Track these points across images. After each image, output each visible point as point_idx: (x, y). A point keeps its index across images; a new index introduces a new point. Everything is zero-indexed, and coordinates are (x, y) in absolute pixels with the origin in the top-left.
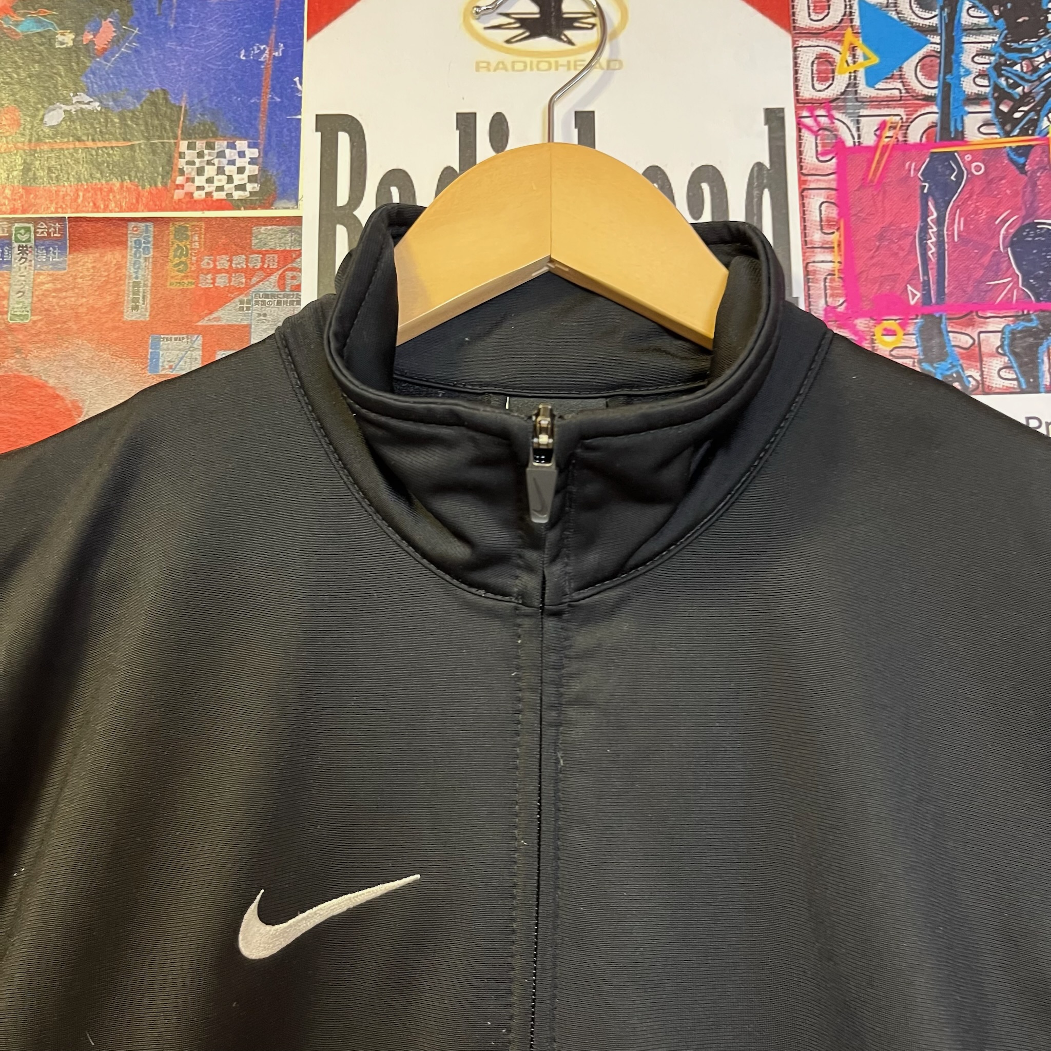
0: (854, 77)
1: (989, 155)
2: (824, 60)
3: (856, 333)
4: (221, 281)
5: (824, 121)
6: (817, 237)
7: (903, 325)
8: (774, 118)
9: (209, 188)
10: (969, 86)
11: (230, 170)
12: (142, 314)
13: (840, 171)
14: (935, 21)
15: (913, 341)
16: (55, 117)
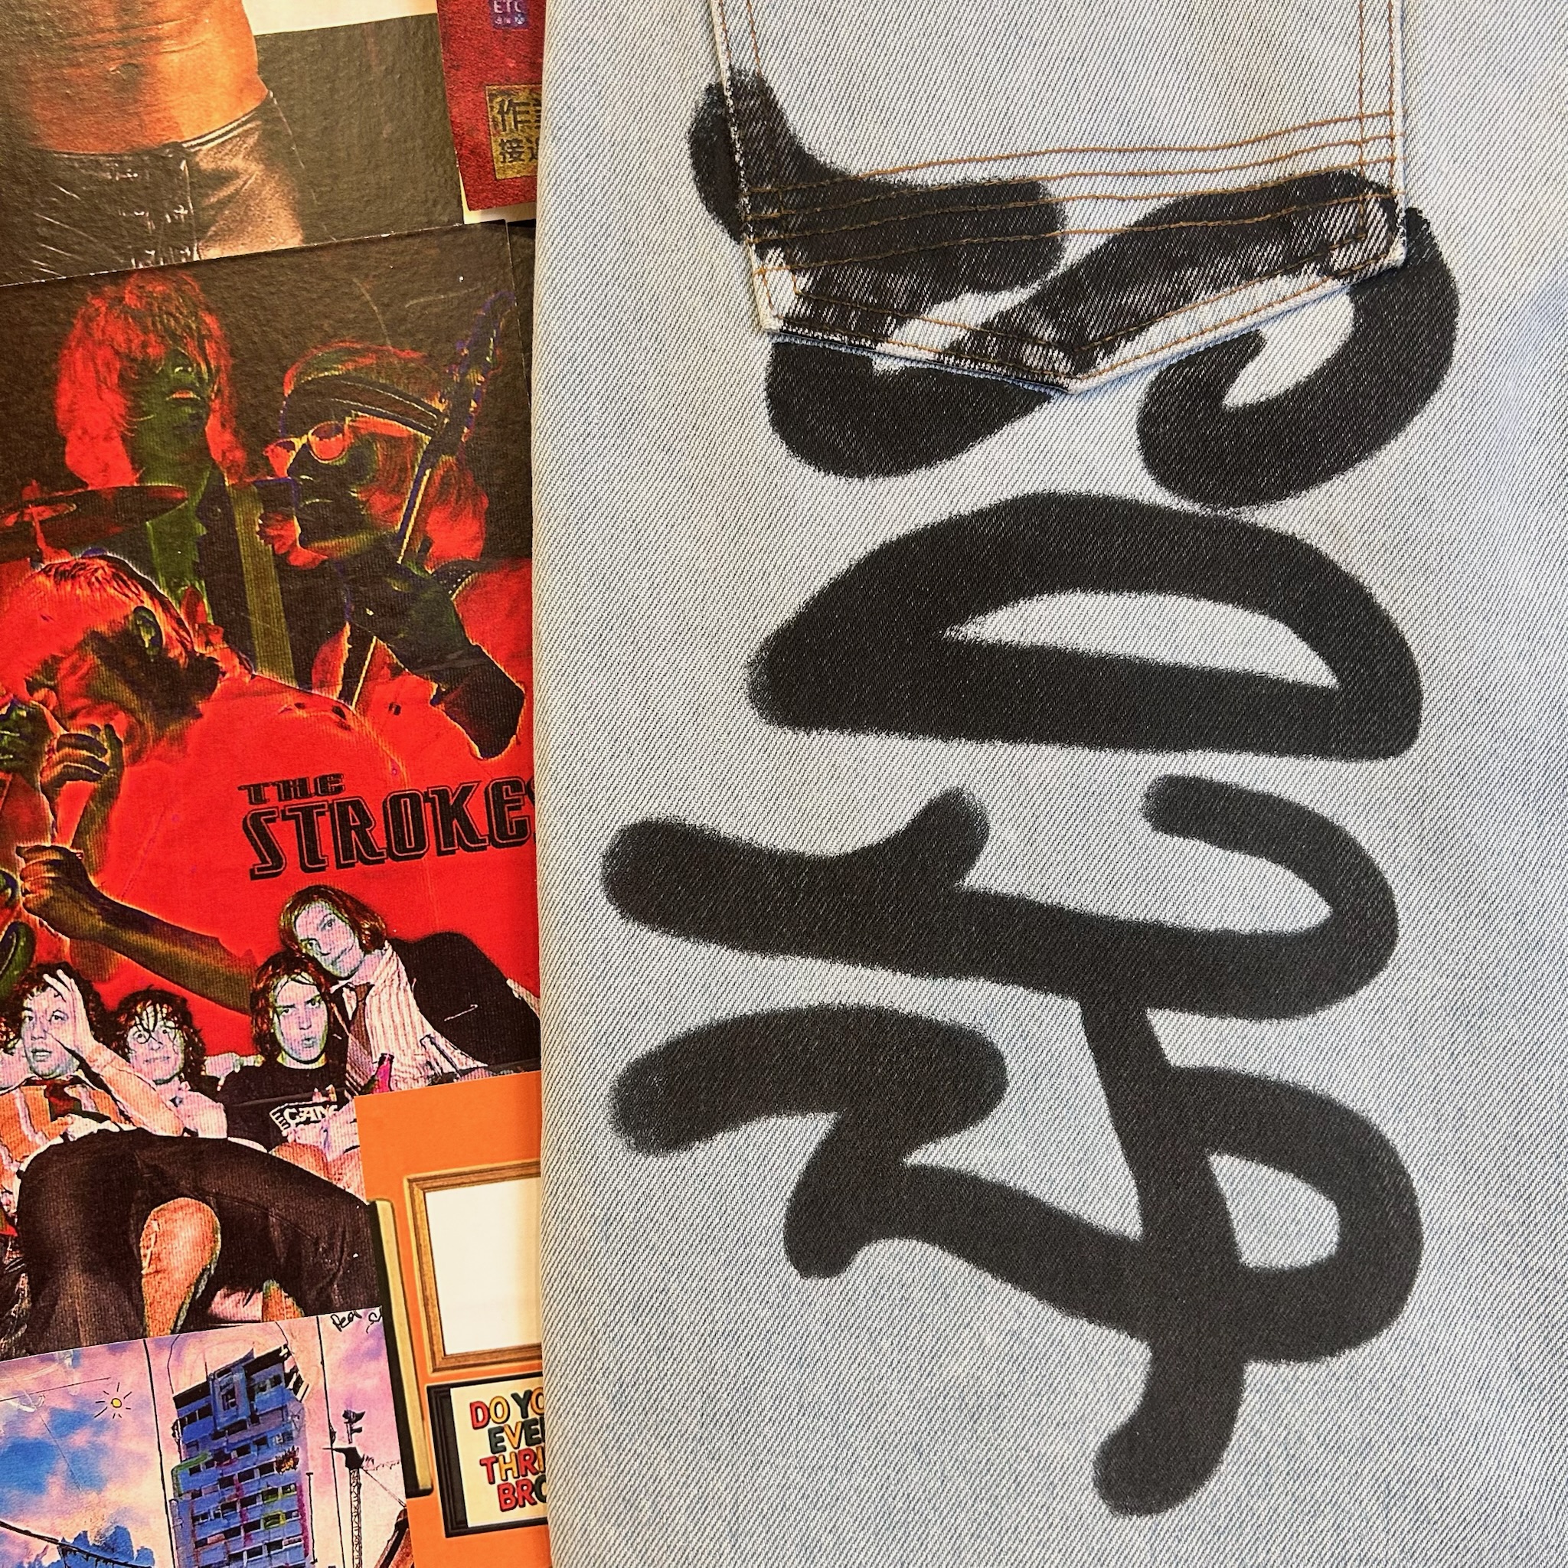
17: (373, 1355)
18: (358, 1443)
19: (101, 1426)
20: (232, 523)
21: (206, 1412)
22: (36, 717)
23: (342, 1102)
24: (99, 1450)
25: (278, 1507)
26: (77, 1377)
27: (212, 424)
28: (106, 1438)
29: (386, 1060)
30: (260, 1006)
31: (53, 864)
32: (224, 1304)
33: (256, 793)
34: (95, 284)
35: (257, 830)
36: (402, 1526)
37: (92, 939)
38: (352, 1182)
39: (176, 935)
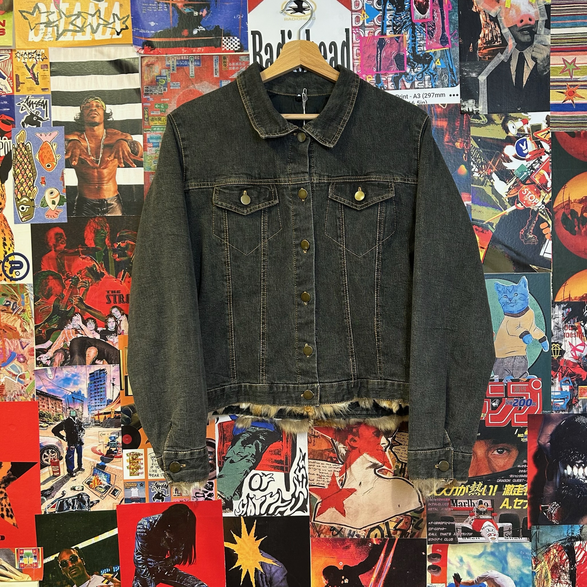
0: (364, 21)
1: (391, 39)
2: (357, 17)
3: (362, 77)
4: (234, 68)
5: (357, 31)
6: (355, 57)
7: (372, 75)
8: (347, 30)
9: (230, 48)
10: (388, 23)
11: (234, 44)
12: (218, 76)
13: (360, 43)
14: (381, 8)
15: (374, 79)
16: (195, 32)
17: (117, 371)
18: (114, 382)
19: (79, 377)
20: (108, 254)
21: (93, 376)
22: (78, 278)
23: (116, 336)
24: (78, 380)
25: (102, 390)
26: (76, 370)
27: (106, 240)
28: (79, 378)
29: (123, 331)
30: (106, 321)
31: (78, 299)
32: (97, 362)
33: (108, 292)
34: (91, 218)
35: (108, 297)
36: (119, 394)
37: (84, 309)
38: (117, 347)
39: (95, 310)
